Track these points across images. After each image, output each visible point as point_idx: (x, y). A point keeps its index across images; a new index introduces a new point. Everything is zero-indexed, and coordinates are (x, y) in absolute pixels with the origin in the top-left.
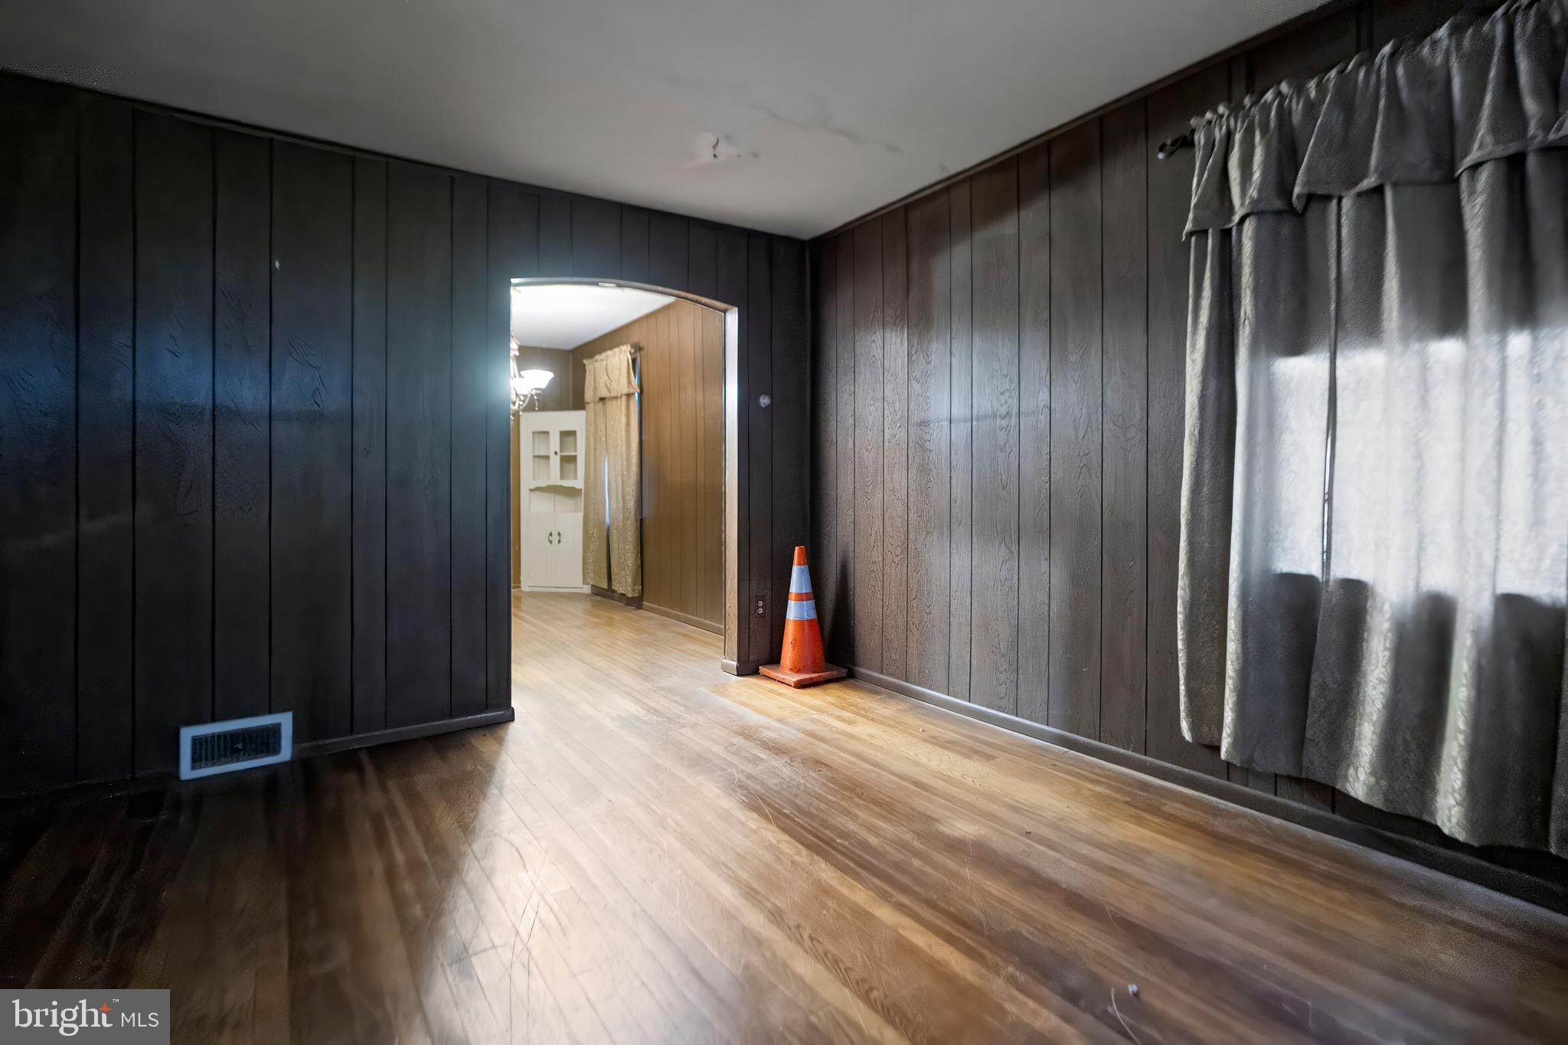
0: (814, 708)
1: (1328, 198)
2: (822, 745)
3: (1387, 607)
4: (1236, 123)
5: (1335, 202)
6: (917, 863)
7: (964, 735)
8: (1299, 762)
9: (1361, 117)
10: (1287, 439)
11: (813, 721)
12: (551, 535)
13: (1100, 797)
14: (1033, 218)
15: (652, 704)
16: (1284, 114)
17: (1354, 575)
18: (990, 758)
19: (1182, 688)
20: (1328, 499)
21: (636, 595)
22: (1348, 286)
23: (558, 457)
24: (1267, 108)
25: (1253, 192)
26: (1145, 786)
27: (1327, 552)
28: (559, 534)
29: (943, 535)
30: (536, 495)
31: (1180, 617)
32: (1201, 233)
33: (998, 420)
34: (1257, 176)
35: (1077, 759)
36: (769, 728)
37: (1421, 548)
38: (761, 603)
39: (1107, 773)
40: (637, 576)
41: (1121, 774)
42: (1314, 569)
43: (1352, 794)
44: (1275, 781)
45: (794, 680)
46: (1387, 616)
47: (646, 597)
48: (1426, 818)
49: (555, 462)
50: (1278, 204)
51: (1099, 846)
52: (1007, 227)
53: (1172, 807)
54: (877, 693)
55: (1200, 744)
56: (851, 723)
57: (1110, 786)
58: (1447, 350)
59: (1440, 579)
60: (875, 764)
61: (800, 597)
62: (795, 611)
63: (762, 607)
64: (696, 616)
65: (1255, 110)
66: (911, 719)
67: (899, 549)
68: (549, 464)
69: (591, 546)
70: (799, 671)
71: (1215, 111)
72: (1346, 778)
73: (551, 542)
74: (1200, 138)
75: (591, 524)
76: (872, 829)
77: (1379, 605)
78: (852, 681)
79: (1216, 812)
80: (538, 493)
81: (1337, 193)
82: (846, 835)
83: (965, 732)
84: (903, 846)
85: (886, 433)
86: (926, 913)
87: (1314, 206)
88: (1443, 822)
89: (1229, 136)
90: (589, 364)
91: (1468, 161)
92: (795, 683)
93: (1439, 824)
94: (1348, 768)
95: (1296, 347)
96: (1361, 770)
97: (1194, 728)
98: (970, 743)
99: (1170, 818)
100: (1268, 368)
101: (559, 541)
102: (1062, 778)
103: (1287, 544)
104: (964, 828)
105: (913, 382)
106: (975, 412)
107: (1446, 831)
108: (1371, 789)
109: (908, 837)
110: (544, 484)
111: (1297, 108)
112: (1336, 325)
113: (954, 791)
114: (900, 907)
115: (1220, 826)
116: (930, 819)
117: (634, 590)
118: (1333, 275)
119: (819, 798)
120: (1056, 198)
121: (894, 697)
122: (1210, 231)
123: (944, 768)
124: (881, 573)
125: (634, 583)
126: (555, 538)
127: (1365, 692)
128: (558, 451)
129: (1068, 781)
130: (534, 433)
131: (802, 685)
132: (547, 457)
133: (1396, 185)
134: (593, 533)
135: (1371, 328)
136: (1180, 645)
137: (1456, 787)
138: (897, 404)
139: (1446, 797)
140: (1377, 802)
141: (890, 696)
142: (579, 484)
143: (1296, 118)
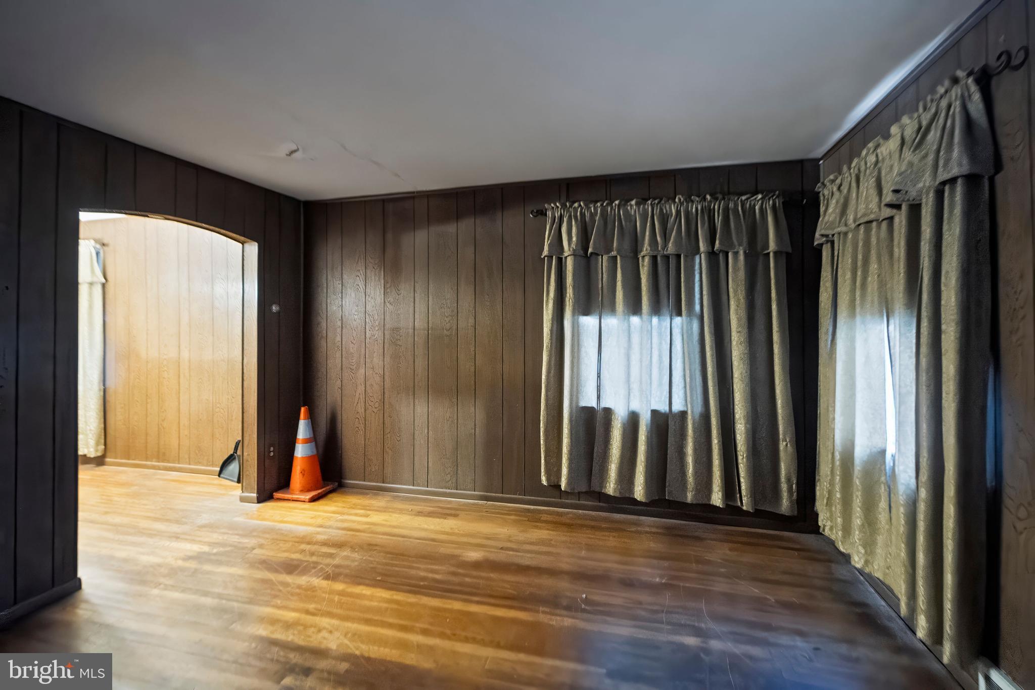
0: (334, 512)
1: (597, 255)
2: (362, 534)
3: (619, 418)
4: (564, 212)
5: (601, 256)
6: (467, 580)
7: (433, 507)
8: (590, 486)
9: (609, 227)
10: (583, 350)
11: (343, 521)
13: (515, 521)
14: (465, 227)
15: (207, 540)
16: (583, 215)
17: (607, 406)
18: (455, 516)
19: (543, 461)
20: (599, 376)
21: (99, 454)
22: (605, 291)
24: (576, 210)
25: (573, 246)
26: (528, 510)
27: (599, 397)
29: (409, 395)
31: (542, 430)
32: (550, 257)
33: (445, 331)
34: (574, 239)
35: (493, 505)
36: (318, 533)
37: (629, 395)
38: (272, 449)
39: (511, 509)
40: (99, 438)
41: (515, 507)
42: (594, 404)
43: (608, 493)
44: (579, 495)
45: (308, 497)
46: (620, 422)
47: (108, 454)
48: (631, 496)
50: (582, 253)
51: (532, 543)
52: (451, 228)
53: (544, 517)
54: (367, 494)
55: (550, 485)
56: (367, 516)
57: (515, 515)
58: (635, 320)
59: (635, 406)
60: (403, 537)
61: (306, 441)
62: (301, 451)
63: (273, 451)
64: (179, 464)
65: (571, 210)
66: (399, 505)
67: (377, 404)
70: (309, 490)
71: (555, 205)
72: (606, 487)
74: (549, 213)
76: (433, 571)
77: (617, 418)
78: (343, 489)
79: (558, 514)
81: (602, 254)
82: (424, 579)
83: (433, 505)
84: (454, 574)
85: (367, 333)
86: (492, 601)
87: (594, 256)
88: (637, 496)
89: (561, 217)
91: (642, 254)
92: (309, 499)
93: (635, 497)
94: (606, 483)
95: (587, 313)
96: (611, 483)
97: (548, 480)
98: (440, 510)
99: (546, 522)
100: (578, 319)
102: (494, 517)
103: (584, 394)
104: (474, 555)
105: (388, 304)
106: (430, 326)
107: (638, 499)
108: (615, 490)
109: (452, 569)
111: (587, 215)
112: (602, 306)
113: (453, 538)
114: (478, 603)
115: (564, 519)
116: (453, 557)
117: (97, 451)
118: (600, 286)
119: (387, 564)
120: (478, 221)
121: (377, 494)
122: (554, 257)
123: (438, 528)
124: (363, 420)
125: (97, 444)
127: (612, 452)
129: (497, 517)
131: (314, 500)
133: (621, 256)
135: (613, 310)
136: (542, 442)
137: (642, 482)
138: (376, 317)
139: (638, 487)
140: (617, 495)
141: (375, 494)
143: (587, 219)
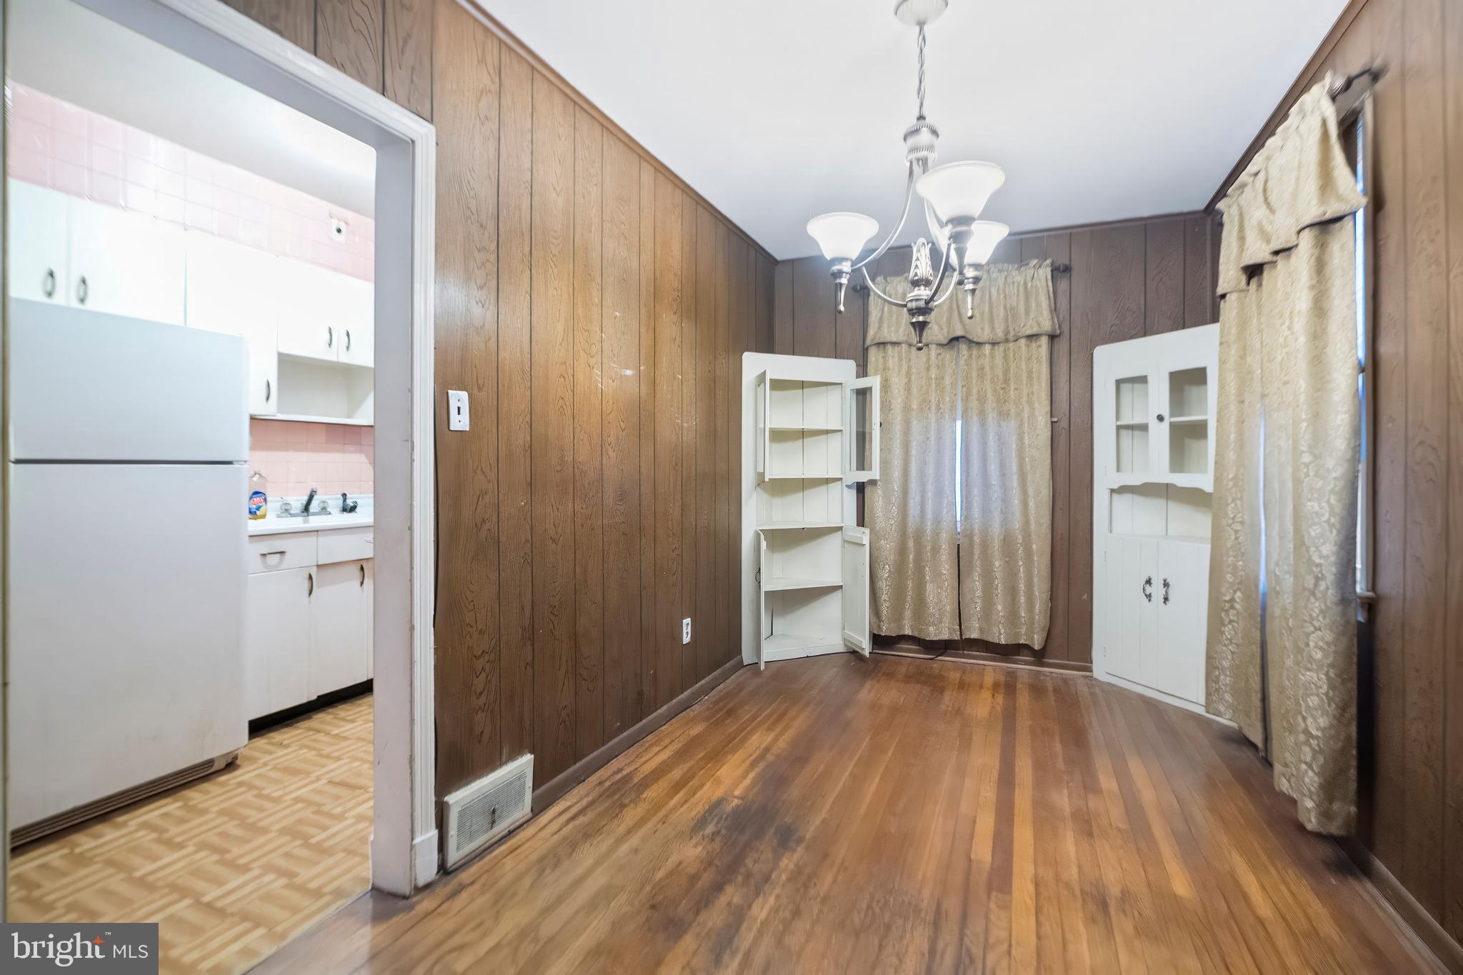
12: (1149, 582)
23: (1165, 426)
28: (1166, 585)
30: (1122, 502)
49: (1160, 435)
68: (1147, 438)
69: (1227, 630)
73: (1149, 596)
75: (1229, 578)
80: (1127, 498)
90: (1229, 207)
101: (1166, 599)
110: (1136, 480)
126: (1157, 590)
128: (1166, 414)
130: (1119, 382)
132: (1144, 428)
134: (1232, 600)
142: (1203, 480)
